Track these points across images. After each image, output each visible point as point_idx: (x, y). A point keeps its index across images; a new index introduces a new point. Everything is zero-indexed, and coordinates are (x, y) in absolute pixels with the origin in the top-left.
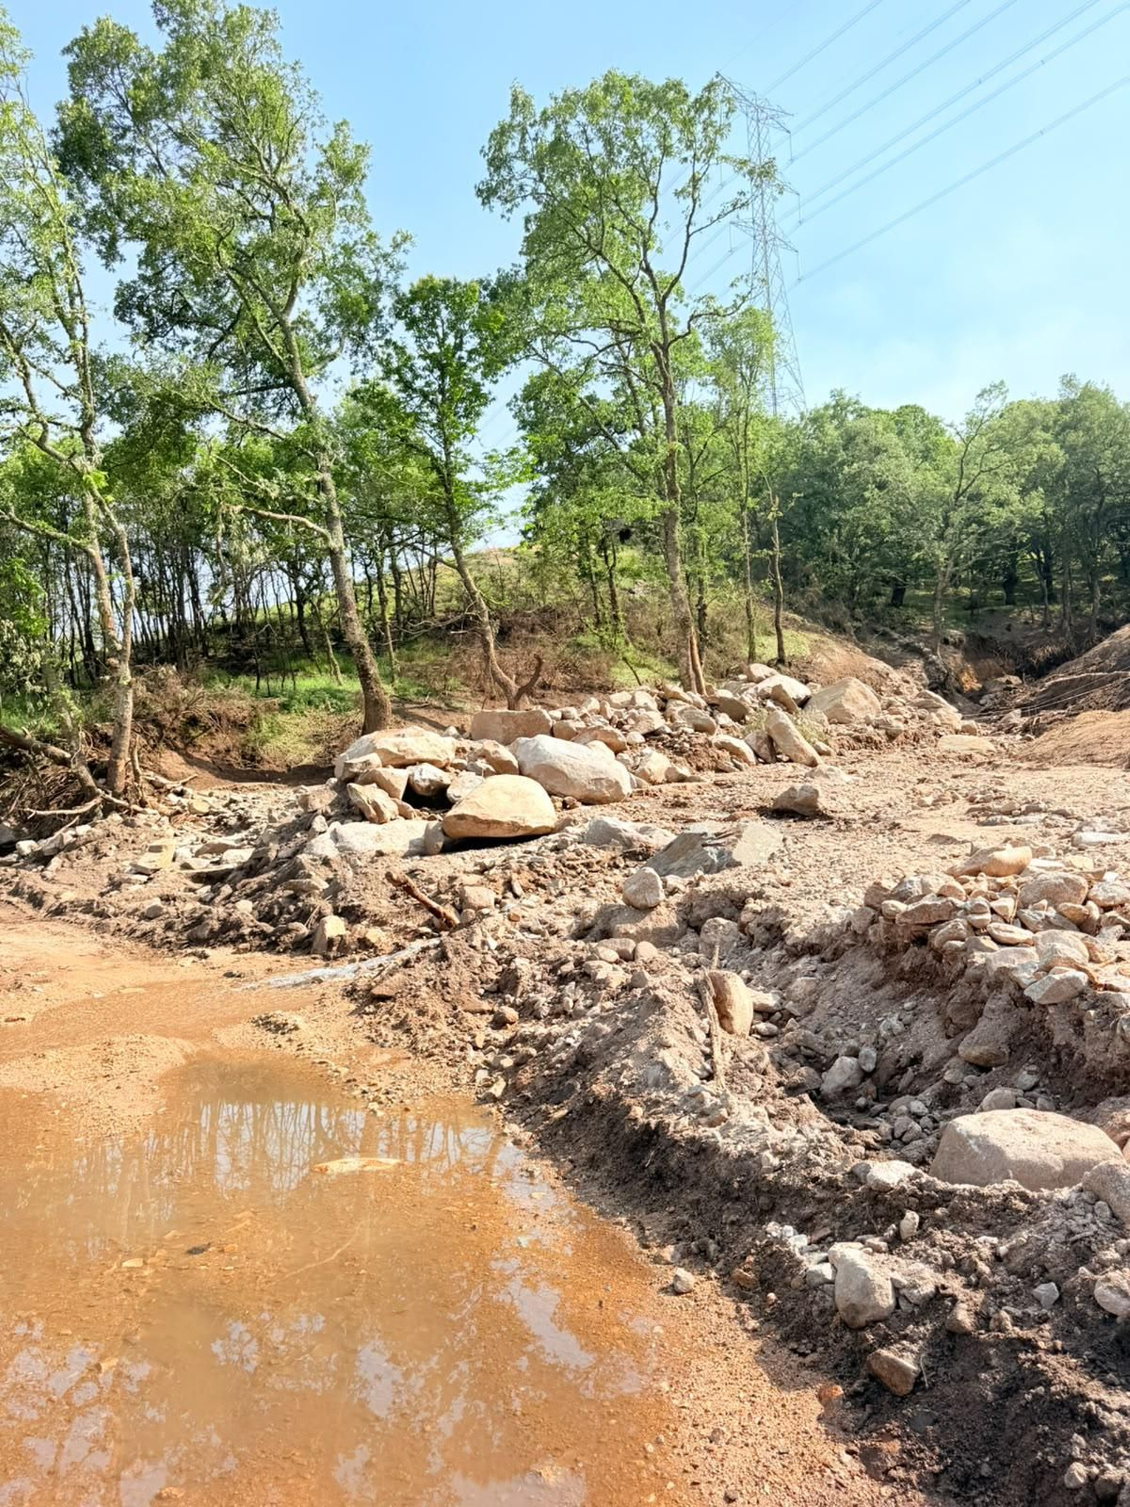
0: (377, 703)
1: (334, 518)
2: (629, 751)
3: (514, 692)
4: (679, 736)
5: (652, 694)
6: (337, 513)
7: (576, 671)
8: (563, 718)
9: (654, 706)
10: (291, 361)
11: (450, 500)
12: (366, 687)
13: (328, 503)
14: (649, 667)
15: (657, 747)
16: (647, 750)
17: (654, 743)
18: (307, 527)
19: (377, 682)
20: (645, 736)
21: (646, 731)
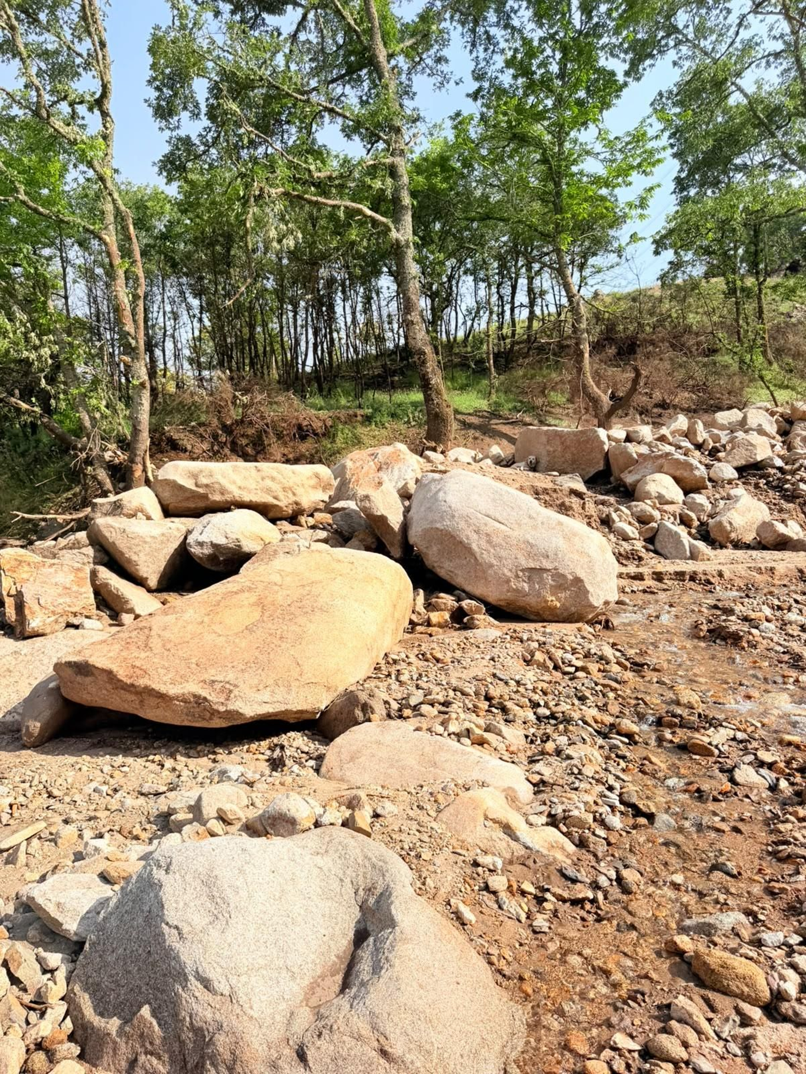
0: (437, 415)
1: (404, 208)
2: (710, 491)
3: (606, 409)
4: (793, 473)
5: (772, 414)
6: (407, 200)
7: (704, 391)
8: (628, 439)
9: (772, 429)
10: (370, 32)
11: (558, 194)
12: (428, 399)
13: (397, 190)
14: (793, 389)
15: (757, 486)
16: (739, 490)
17: (753, 480)
18: (365, 216)
19: (439, 393)
20: (739, 470)
21: (743, 462)
